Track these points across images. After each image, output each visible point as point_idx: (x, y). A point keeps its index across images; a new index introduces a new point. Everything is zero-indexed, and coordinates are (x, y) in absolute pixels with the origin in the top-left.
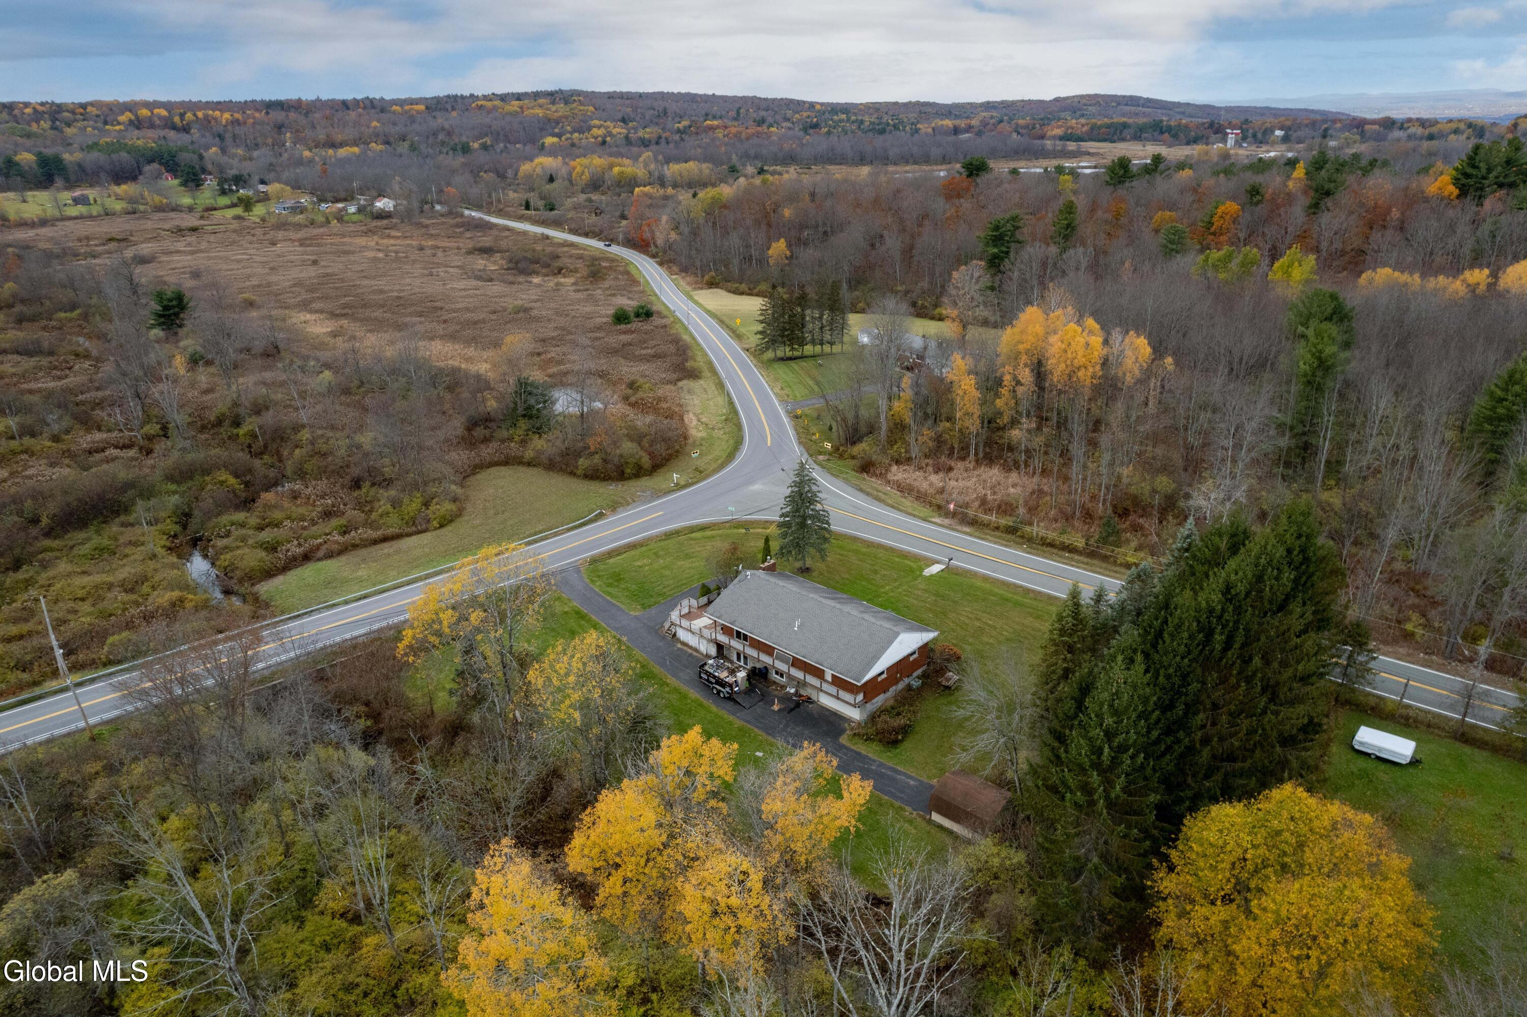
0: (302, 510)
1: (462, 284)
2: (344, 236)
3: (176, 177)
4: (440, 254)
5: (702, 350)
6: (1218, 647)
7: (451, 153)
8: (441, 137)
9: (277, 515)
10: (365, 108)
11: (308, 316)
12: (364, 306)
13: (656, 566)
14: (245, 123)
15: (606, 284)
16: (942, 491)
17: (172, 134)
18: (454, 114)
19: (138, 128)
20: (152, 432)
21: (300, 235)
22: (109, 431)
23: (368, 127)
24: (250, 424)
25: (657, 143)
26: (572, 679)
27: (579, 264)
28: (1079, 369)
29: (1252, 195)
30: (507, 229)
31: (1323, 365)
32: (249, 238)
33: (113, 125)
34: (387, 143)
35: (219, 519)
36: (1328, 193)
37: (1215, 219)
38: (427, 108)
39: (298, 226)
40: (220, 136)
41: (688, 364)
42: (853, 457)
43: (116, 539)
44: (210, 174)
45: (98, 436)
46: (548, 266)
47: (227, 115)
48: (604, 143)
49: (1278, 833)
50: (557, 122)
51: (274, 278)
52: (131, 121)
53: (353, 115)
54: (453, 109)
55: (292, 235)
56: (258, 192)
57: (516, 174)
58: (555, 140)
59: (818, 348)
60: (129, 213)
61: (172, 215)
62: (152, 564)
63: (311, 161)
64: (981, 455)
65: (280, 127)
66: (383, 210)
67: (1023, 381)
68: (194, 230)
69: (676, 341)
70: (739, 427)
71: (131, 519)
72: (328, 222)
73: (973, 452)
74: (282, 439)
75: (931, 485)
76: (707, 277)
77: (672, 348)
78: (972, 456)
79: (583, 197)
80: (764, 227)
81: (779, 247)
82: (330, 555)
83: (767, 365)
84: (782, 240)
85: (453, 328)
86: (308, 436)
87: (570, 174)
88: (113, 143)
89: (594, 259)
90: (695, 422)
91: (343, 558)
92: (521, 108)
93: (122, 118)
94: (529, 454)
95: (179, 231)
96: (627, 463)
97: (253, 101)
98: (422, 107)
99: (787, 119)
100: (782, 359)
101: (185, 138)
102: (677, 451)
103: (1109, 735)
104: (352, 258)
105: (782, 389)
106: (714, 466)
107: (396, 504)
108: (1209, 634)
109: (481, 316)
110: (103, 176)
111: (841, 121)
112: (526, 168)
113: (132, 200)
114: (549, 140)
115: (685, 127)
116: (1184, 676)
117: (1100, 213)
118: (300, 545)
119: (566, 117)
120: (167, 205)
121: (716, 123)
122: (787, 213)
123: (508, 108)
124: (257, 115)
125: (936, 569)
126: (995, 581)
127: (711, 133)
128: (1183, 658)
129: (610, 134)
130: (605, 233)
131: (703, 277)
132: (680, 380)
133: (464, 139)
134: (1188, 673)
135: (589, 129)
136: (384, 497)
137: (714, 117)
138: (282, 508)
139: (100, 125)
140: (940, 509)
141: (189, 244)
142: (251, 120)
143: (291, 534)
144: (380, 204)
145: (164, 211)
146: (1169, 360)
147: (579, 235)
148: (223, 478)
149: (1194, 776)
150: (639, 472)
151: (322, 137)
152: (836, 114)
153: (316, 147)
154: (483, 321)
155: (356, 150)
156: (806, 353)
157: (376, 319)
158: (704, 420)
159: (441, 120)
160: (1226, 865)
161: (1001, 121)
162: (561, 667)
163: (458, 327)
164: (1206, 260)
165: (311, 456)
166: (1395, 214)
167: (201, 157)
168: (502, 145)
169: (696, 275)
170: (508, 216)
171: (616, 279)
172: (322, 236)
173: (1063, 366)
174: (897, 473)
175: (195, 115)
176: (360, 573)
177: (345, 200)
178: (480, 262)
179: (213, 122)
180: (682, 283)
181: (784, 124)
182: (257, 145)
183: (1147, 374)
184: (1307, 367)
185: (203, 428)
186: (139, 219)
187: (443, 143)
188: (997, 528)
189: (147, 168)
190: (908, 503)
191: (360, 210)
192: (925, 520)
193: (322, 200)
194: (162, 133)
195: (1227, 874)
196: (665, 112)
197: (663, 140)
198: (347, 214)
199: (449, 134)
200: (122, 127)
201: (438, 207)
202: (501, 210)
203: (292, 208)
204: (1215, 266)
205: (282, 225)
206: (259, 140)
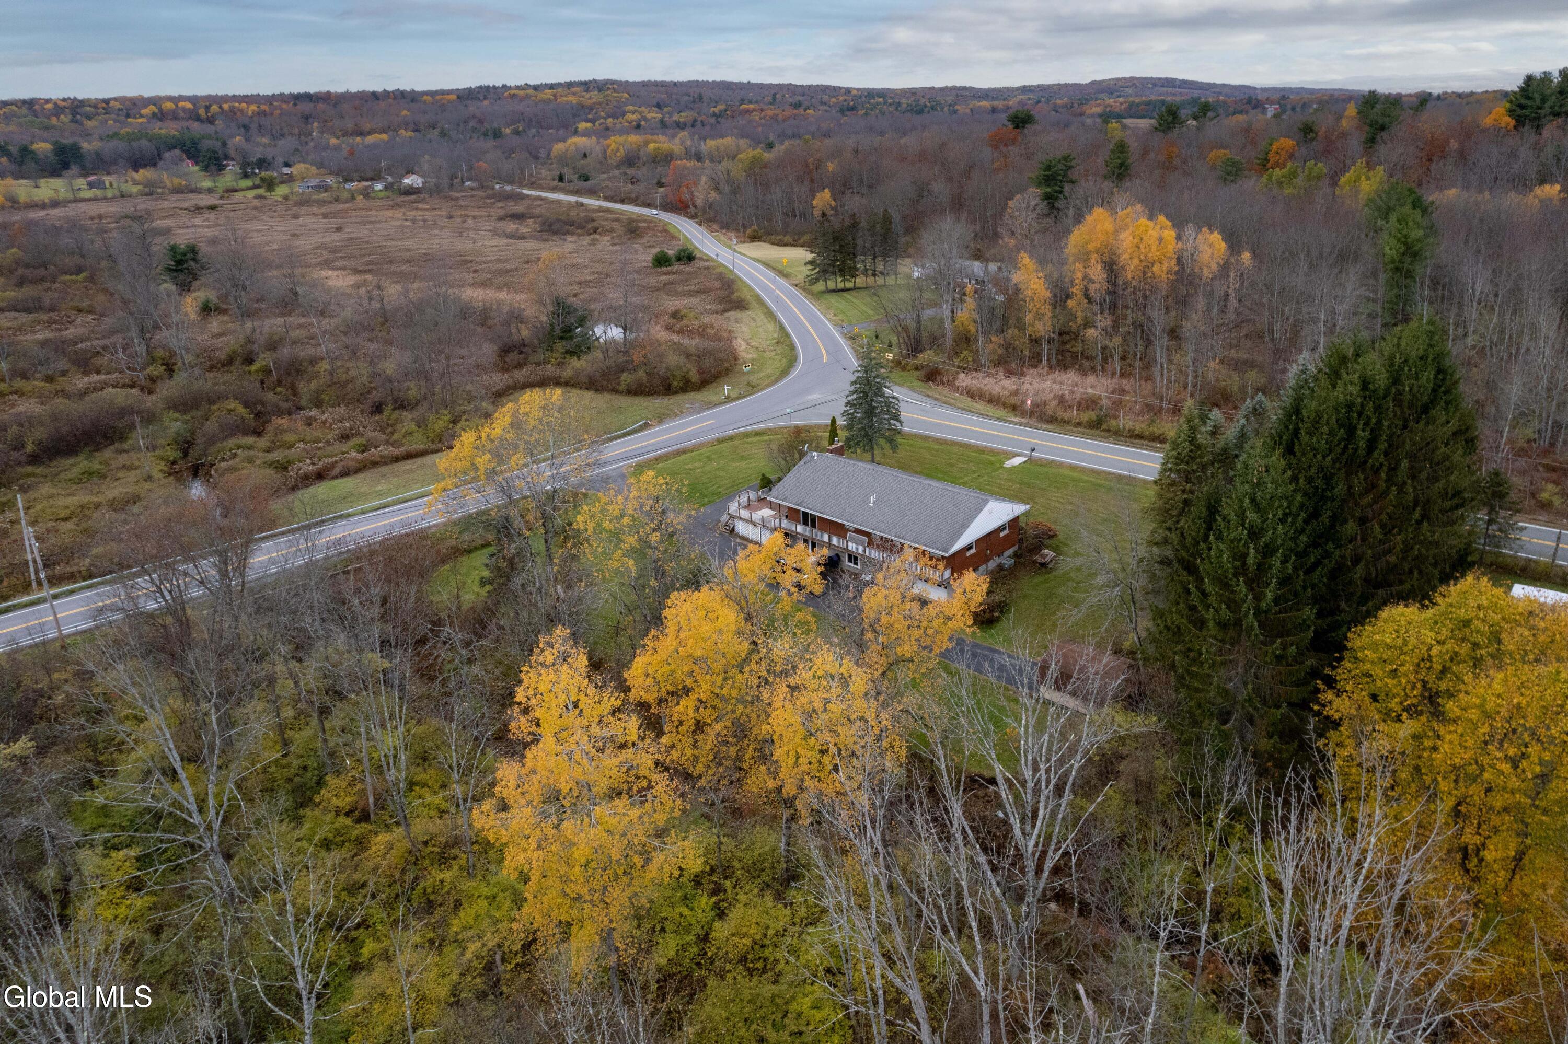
0: (318, 433)
1: (493, 242)
2: (370, 210)
3: (197, 164)
4: (470, 221)
5: (748, 286)
6: (1362, 444)
7: (482, 138)
8: (472, 124)
9: (289, 437)
10: (395, 98)
11: (330, 273)
12: (391, 262)
13: (708, 468)
14: (272, 114)
15: (644, 240)
16: (1016, 393)
17: (196, 125)
18: (486, 102)
19: (161, 120)
20: (156, 373)
21: (324, 210)
22: (109, 373)
23: (398, 116)
24: (264, 360)
25: (693, 126)
26: (626, 520)
27: (616, 225)
28: (1153, 264)
29: (1305, 134)
30: (541, 199)
31: (1411, 251)
32: (271, 213)
33: (135, 118)
34: (416, 130)
35: (225, 443)
36: (1383, 128)
37: (1271, 155)
38: (458, 97)
39: (323, 203)
40: (244, 127)
41: (734, 297)
42: (917, 369)
43: (108, 465)
44: (233, 160)
45: (95, 378)
46: (584, 227)
47: (253, 107)
48: (638, 126)
49: (1467, 623)
50: (591, 108)
51: (297, 243)
52: (154, 114)
53: (383, 104)
54: (485, 98)
55: (315, 210)
56: (282, 174)
57: (549, 154)
58: (589, 125)
59: (871, 280)
60: (146, 195)
61: (190, 196)
62: (147, 485)
63: (337, 148)
64: (1054, 361)
65: (307, 118)
66: (411, 187)
67: (1095, 278)
68: (213, 208)
69: (721, 277)
70: (792, 347)
71: (126, 446)
72: (353, 198)
73: (1045, 359)
74: (298, 372)
75: (1004, 388)
76: (749, 231)
77: (717, 284)
78: (1044, 362)
79: (617, 172)
80: (807, 183)
81: (823, 199)
82: (345, 474)
83: (817, 296)
84: (827, 190)
85: (484, 276)
86: (327, 367)
87: (605, 152)
88: (134, 133)
89: (631, 221)
90: (744, 346)
91: (361, 476)
92: (555, 96)
93: (144, 111)
94: (567, 373)
95: (198, 209)
96: (674, 376)
97: (282, 95)
98: (454, 97)
99: (823, 103)
100: (834, 291)
101: (210, 129)
102: (728, 369)
103: (1254, 534)
104: (378, 226)
105: (835, 315)
106: (767, 382)
107: (421, 423)
108: (1351, 431)
109: (512, 265)
110: (121, 162)
111: (878, 104)
112: (559, 147)
113: (149, 184)
114: (583, 126)
115: (721, 111)
116: (1328, 479)
117: (1152, 155)
118: (313, 464)
119: (600, 103)
120: (186, 187)
121: (752, 106)
122: (831, 167)
123: (541, 96)
124: (284, 106)
125: (1017, 461)
126: (1084, 470)
127: (747, 116)
128: (1324, 457)
129: (645, 119)
130: (642, 198)
131: (744, 232)
132: (725, 311)
133: (495, 125)
134: (1332, 475)
135: (624, 114)
136: (407, 420)
137: (750, 102)
138: (295, 432)
139: (122, 118)
140: (1014, 408)
141: (208, 220)
142: (278, 112)
143: (304, 454)
144: (407, 181)
145: (182, 192)
146: (1246, 256)
147: (615, 202)
148: (232, 406)
149: (1347, 601)
150: (687, 386)
151: (350, 126)
152: (873, 97)
153: (344, 136)
154: (516, 270)
155: (384, 136)
156: (858, 285)
157: (402, 272)
158: (753, 344)
159: (473, 108)
160: (1409, 667)
161: (1039, 102)
162: (614, 510)
163: (489, 276)
164: (1270, 179)
165: (329, 386)
166: (1454, 145)
167: (224, 144)
168: (534, 130)
169: (738, 230)
170: (541, 188)
171: (654, 236)
172: (346, 211)
173: (1136, 262)
174: (965, 380)
175: (221, 107)
176: (379, 488)
177: (372, 179)
178: (511, 226)
179: (239, 114)
180: (723, 238)
181: (821, 108)
182: (282, 135)
183: (1225, 268)
184: (1394, 252)
185: (212, 368)
186: (156, 200)
187: (474, 130)
188: (1079, 424)
189: (167, 155)
190: (980, 406)
191: (386, 188)
192: (999, 419)
193: (346, 180)
194: (185, 124)
195: (1412, 677)
196: (700, 98)
197: (699, 125)
198: (374, 191)
199: (480, 121)
200: (144, 120)
201: (468, 183)
202: (533, 183)
203: (316, 187)
204: (1280, 183)
205: (305, 202)
206: (285, 130)
